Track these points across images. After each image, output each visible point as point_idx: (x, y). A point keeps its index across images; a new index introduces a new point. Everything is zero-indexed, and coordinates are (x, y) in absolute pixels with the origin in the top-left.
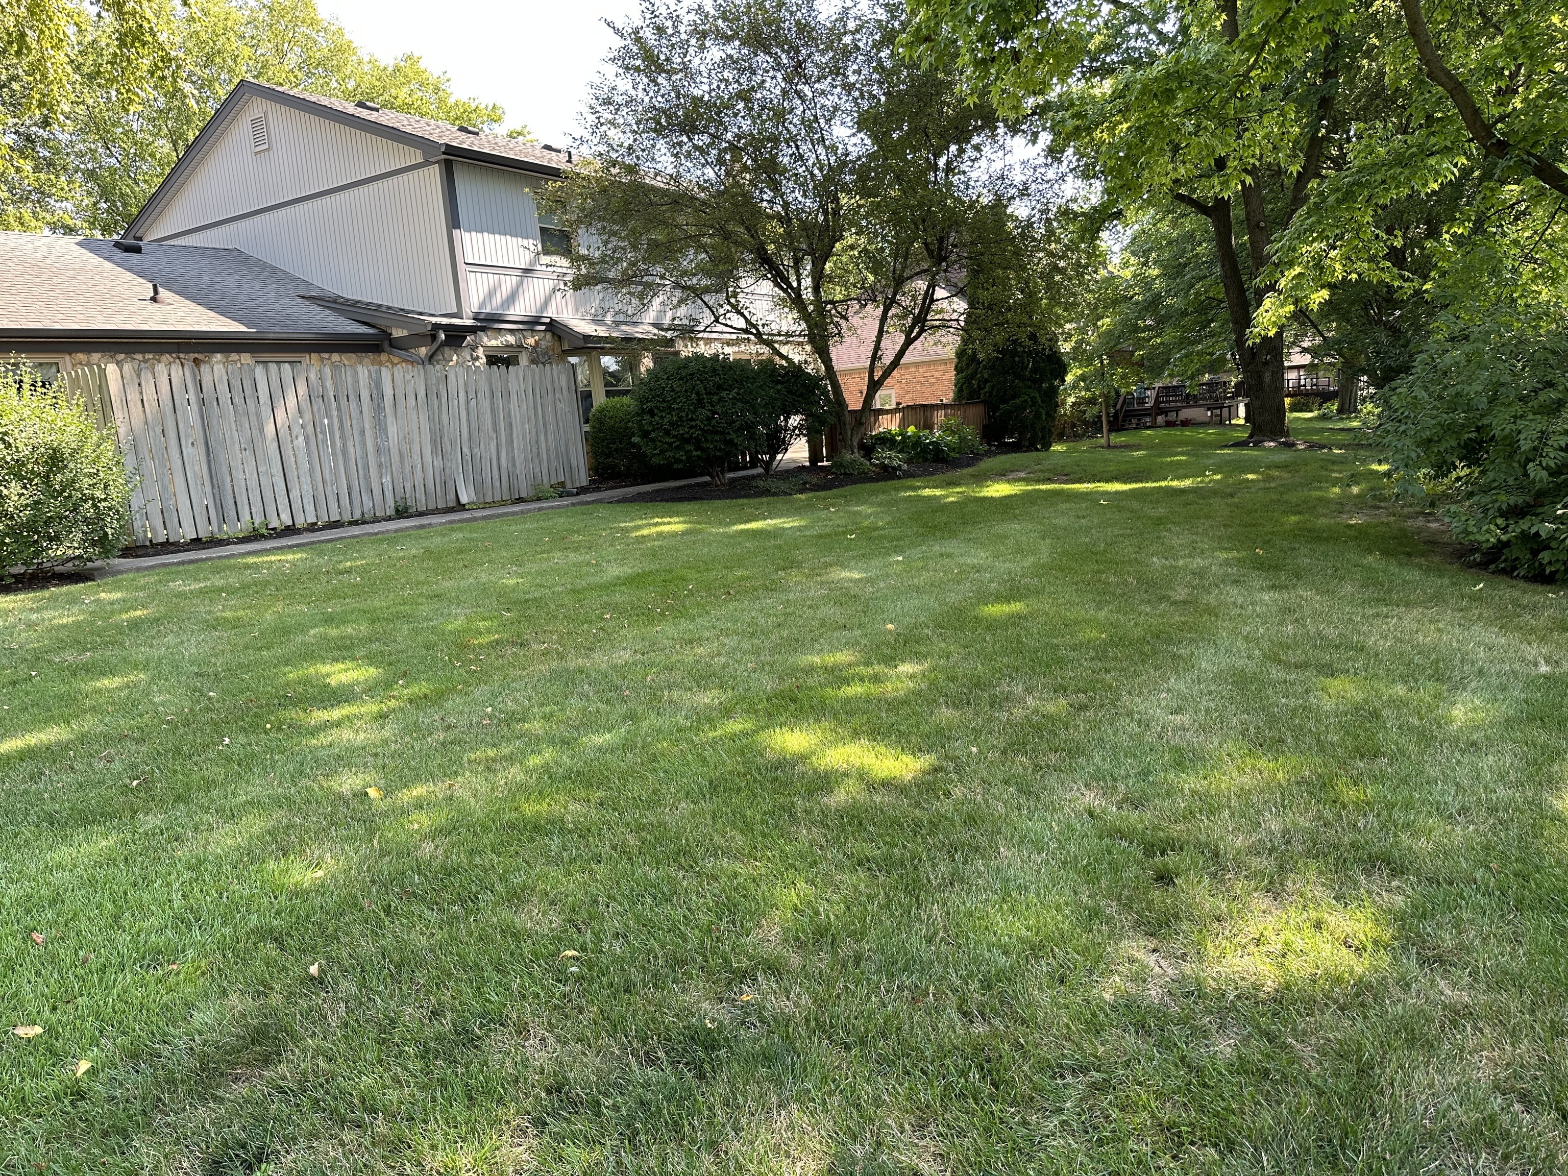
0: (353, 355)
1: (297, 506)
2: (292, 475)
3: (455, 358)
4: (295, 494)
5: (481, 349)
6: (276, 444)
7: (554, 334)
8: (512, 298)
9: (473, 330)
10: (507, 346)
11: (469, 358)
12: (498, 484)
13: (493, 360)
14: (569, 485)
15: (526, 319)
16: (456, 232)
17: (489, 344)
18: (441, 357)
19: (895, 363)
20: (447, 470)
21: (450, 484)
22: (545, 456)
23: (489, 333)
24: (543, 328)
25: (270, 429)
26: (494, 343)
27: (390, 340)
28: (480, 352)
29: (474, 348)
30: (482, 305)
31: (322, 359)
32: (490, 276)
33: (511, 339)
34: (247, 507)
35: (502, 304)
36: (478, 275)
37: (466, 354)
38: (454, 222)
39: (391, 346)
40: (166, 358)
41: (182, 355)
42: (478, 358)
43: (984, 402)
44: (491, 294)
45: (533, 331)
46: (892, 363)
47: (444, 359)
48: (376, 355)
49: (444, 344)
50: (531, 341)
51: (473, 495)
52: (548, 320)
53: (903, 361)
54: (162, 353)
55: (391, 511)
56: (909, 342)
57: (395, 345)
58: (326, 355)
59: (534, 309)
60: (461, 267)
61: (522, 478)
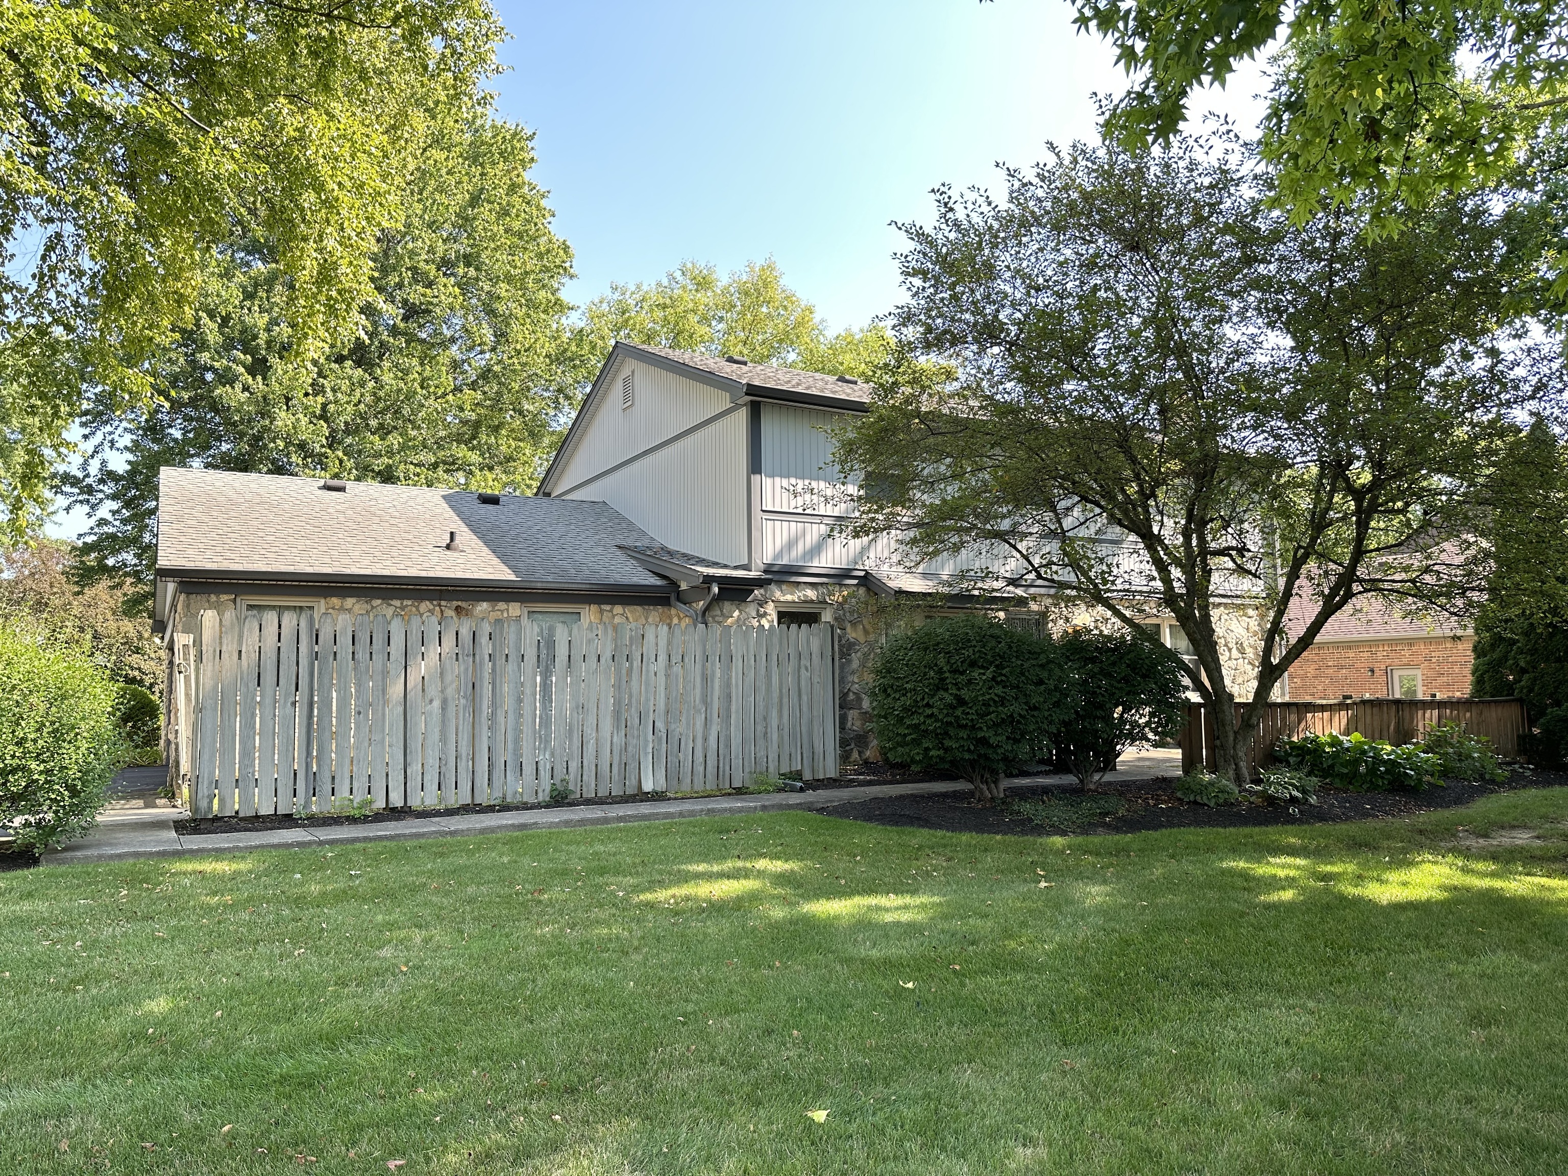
0: (639, 608)
1: (414, 783)
2: (415, 745)
3: (736, 614)
4: (415, 769)
5: (771, 605)
6: (401, 709)
7: (869, 589)
8: (817, 549)
9: (759, 583)
10: (805, 602)
11: (754, 614)
12: (701, 769)
13: (787, 617)
14: (807, 776)
15: (832, 572)
16: (756, 478)
17: (782, 599)
18: (719, 613)
19: (1306, 642)
20: (630, 749)
21: (633, 765)
22: (775, 736)
23: (784, 587)
24: (855, 582)
25: (396, 690)
26: (789, 597)
27: (678, 593)
28: (770, 608)
29: (762, 603)
30: (780, 554)
31: (601, 612)
32: (793, 524)
33: (811, 594)
34: (348, 781)
35: (805, 554)
36: (778, 523)
37: (752, 610)
38: (755, 467)
39: (679, 599)
40: (425, 606)
41: (443, 603)
42: (765, 614)
43: (1520, 701)
44: (791, 544)
45: (841, 585)
46: (1300, 640)
47: (722, 615)
48: (666, 609)
49: (719, 599)
50: (837, 597)
51: (662, 781)
52: (862, 574)
53: (1318, 638)
54: (422, 599)
55: (544, 796)
56: (1329, 609)
57: (681, 598)
58: (608, 607)
59: (844, 561)
60: (757, 514)
61: (737, 763)
